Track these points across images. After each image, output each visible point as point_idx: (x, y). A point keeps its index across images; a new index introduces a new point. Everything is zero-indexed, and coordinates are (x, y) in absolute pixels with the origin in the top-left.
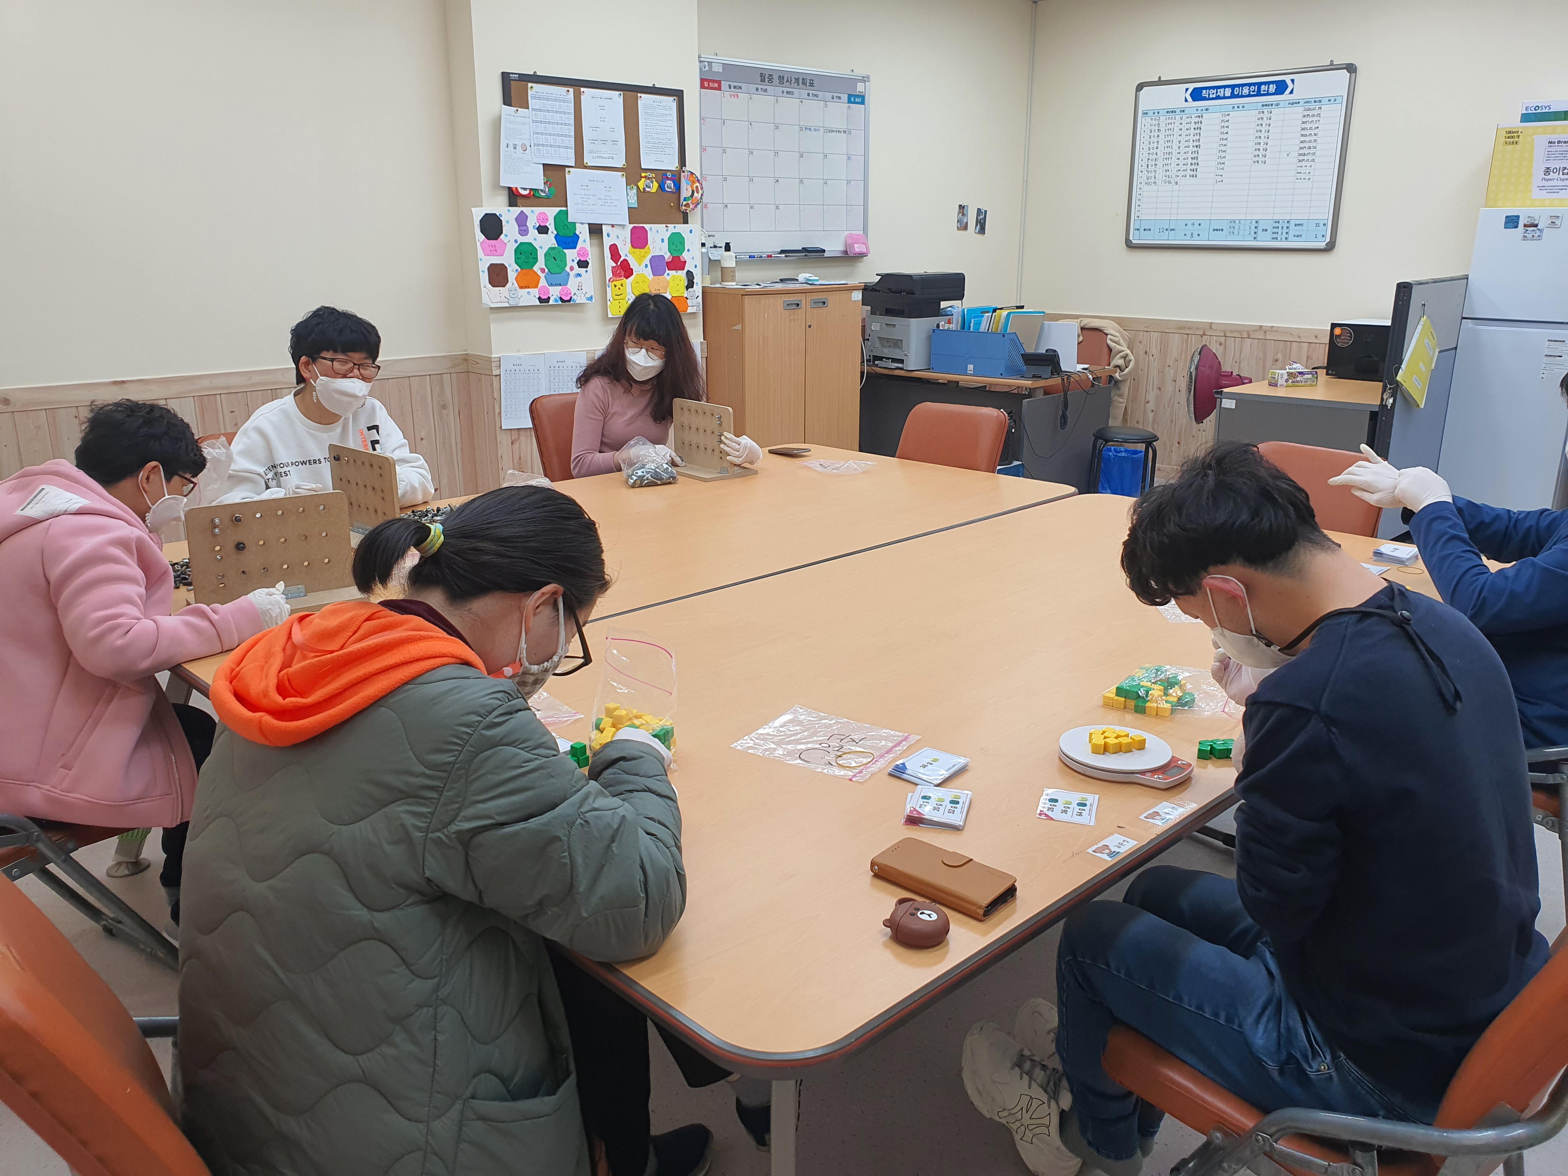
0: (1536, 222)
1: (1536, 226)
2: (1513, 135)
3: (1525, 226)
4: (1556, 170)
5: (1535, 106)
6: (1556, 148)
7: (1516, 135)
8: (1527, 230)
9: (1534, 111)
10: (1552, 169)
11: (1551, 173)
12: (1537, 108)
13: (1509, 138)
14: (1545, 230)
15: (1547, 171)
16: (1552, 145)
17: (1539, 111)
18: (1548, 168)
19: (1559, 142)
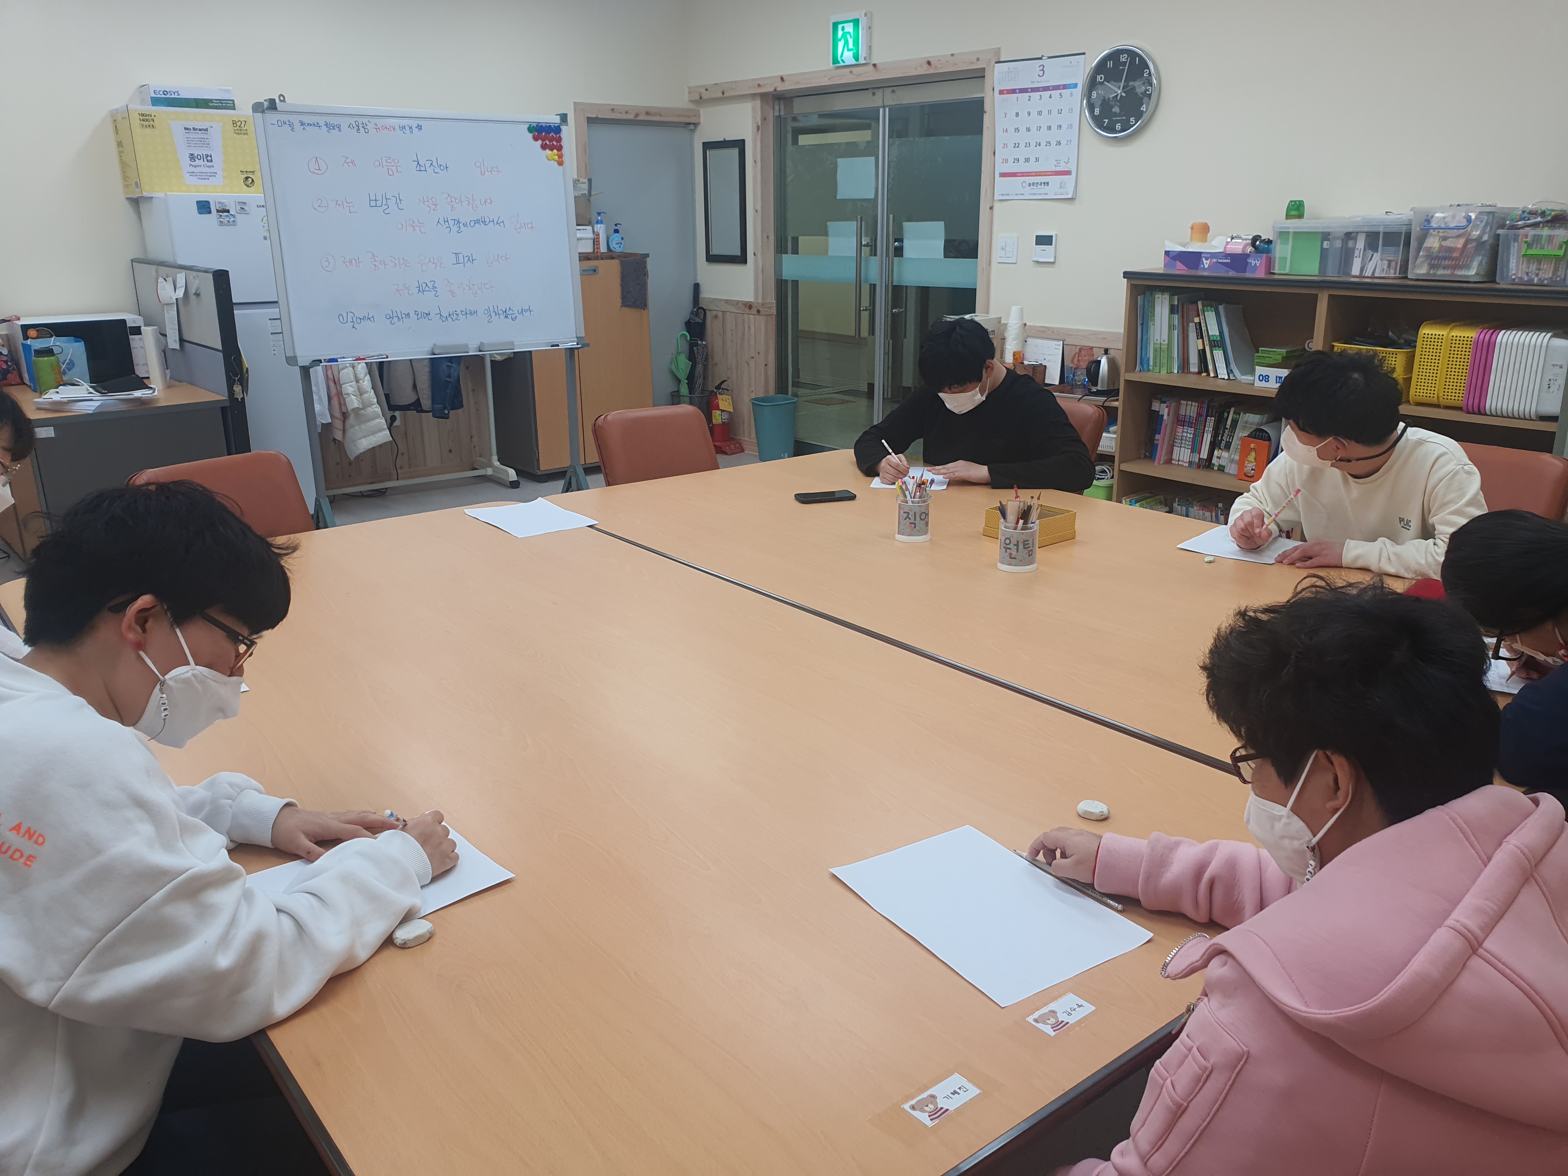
0: (227, 208)
1: (228, 211)
2: (147, 118)
3: (218, 211)
4: (200, 157)
5: (163, 90)
6: (193, 135)
7: (150, 118)
8: (221, 216)
9: (163, 96)
10: (196, 155)
11: (196, 159)
12: (165, 93)
13: (143, 120)
14: (238, 216)
15: (192, 157)
16: (188, 131)
17: (168, 96)
18: (192, 154)
19: (194, 129)
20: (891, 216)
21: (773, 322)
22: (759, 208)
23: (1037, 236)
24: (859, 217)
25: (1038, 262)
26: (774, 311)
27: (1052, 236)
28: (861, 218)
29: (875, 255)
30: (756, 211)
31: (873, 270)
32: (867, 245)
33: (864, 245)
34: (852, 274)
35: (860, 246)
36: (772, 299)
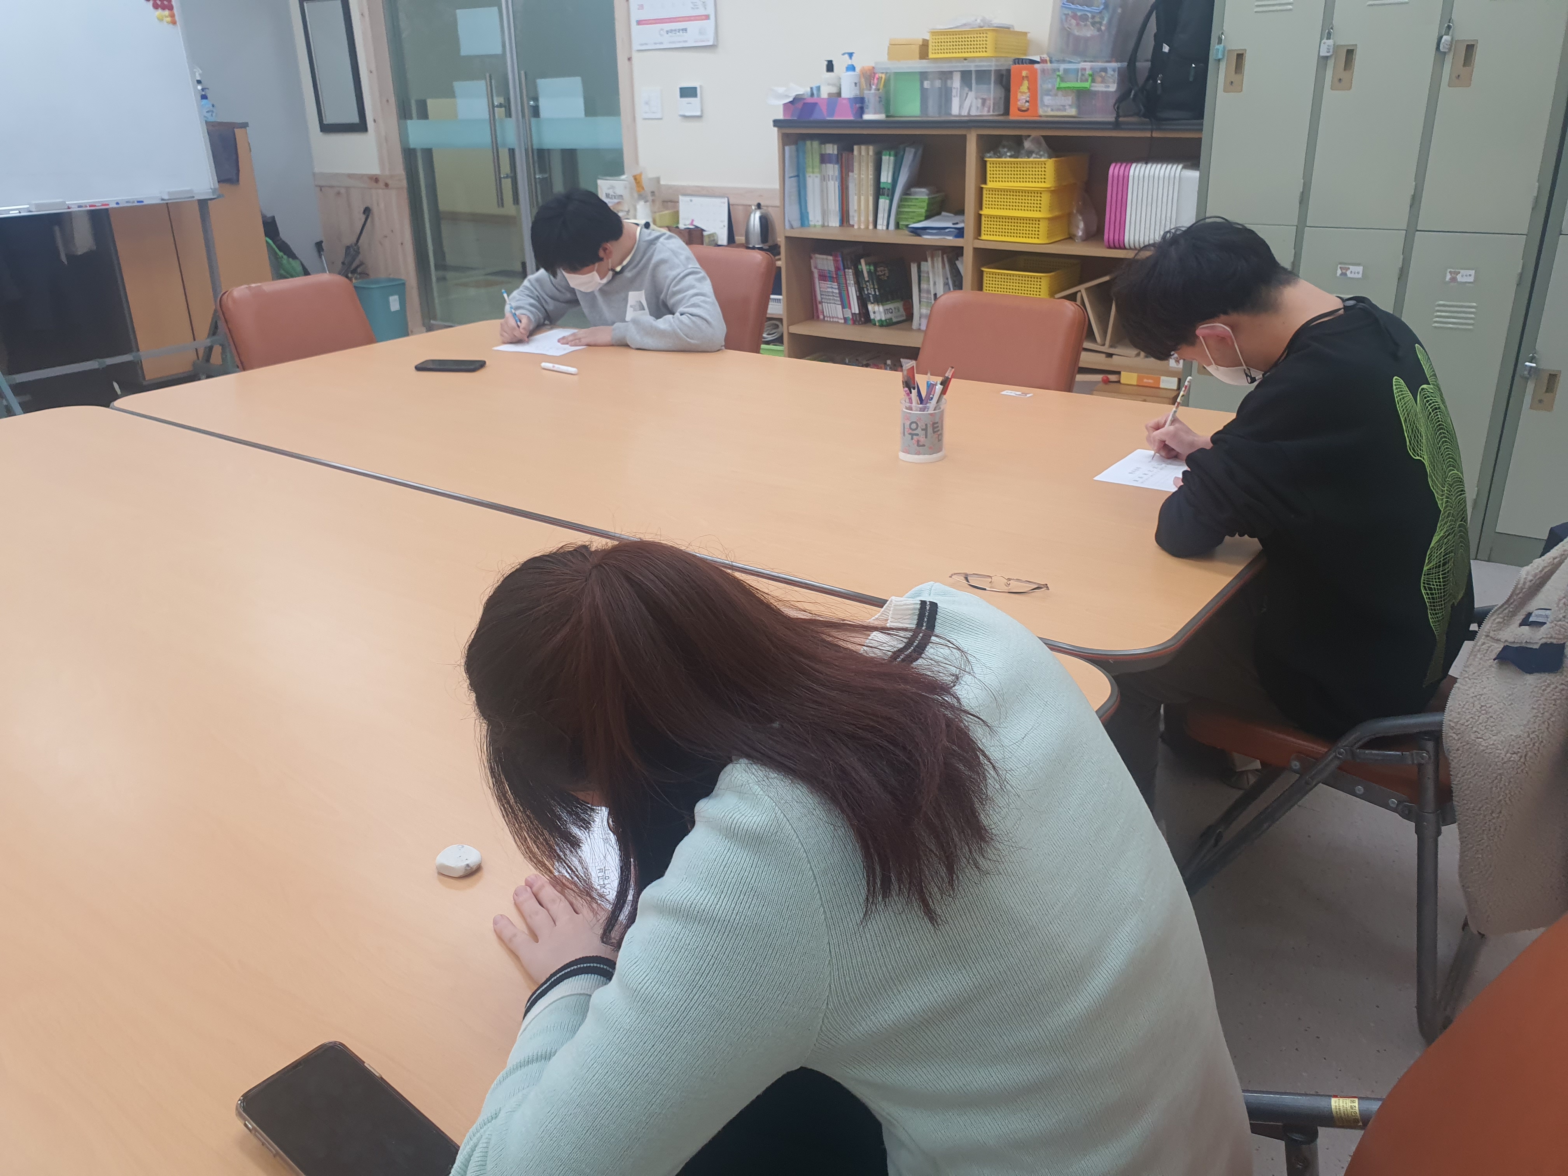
20: (522, 73)
21: (404, 195)
22: (373, 69)
23: (681, 89)
24: (488, 75)
25: (685, 117)
26: (404, 183)
27: (696, 88)
28: (490, 77)
29: (510, 116)
30: (371, 72)
31: (510, 132)
32: (500, 106)
33: (497, 106)
34: (487, 139)
35: (492, 107)
36: (400, 170)
